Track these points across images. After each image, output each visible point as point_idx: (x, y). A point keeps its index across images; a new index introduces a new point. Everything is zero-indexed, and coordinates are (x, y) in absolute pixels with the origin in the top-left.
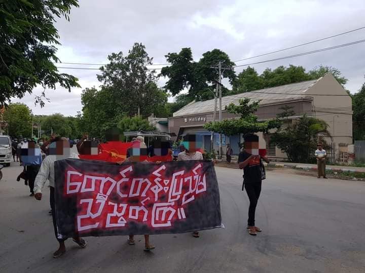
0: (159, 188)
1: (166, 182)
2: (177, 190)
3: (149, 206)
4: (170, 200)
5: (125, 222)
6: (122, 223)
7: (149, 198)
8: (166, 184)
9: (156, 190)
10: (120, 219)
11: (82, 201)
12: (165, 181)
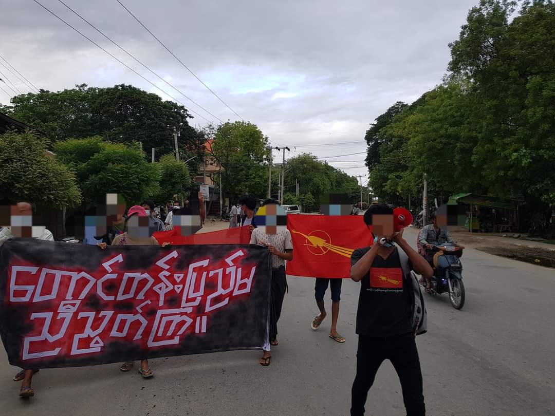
0: (167, 287)
1: (179, 277)
2: (197, 289)
3: (150, 313)
4: (183, 304)
5: (102, 344)
6: (96, 348)
7: (149, 302)
8: (178, 280)
9: (163, 289)
10: (94, 341)
11: (34, 316)
12: (176, 276)
